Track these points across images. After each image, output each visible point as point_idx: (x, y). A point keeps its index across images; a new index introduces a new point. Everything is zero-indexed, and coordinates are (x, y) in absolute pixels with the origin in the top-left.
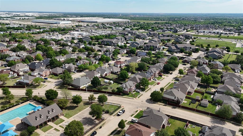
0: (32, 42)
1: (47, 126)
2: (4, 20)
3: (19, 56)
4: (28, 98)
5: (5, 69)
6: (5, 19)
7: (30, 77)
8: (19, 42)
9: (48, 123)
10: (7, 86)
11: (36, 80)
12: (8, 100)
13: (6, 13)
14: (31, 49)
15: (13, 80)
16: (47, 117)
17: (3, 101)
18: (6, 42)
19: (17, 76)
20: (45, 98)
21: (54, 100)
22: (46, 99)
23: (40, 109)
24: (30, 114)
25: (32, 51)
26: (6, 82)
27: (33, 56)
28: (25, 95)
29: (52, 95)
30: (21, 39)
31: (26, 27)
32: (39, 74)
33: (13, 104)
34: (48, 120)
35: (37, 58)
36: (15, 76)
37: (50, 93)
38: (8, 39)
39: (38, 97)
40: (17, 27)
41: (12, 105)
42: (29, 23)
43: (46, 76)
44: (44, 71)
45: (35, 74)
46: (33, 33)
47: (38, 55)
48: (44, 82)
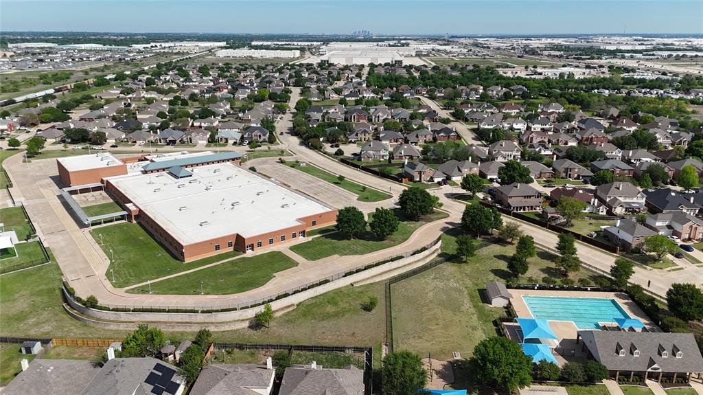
0: (681, 129)
1: (641, 388)
2: (623, 57)
3: (629, 162)
4: (615, 282)
5: (582, 189)
6: (626, 55)
7: (639, 227)
8: (644, 122)
9: (648, 381)
10: (573, 233)
11: (656, 243)
12: (563, 269)
13: (635, 40)
14: (671, 148)
15: (593, 221)
16: (652, 362)
17: (553, 265)
18: (609, 119)
19: (605, 213)
20: (663, 304)
21: (690, 321)
22: (666, 308)
23: (639, 330)
24: (604, 328)
25: (672, 155)
26: (573, 221)
27: (669, 170)
28: (609, 271)
29: (691, 304)
30: (651, 115)
31: (680, 82)
32: (669, 227)
33: (572, 282)
34: (650, 370)
35: (679, 178)
36: (601, 213)
37: (685, 296)
38: (614, 112)
39: (644, 292)
40: (651, 81)
41: (567, 284)
42: (691, 71)
43: (690, 239)
44: (690, 223)
45: (658, 224)
46: (693, 102)
47: (688, 170)
48: (678, 256)
